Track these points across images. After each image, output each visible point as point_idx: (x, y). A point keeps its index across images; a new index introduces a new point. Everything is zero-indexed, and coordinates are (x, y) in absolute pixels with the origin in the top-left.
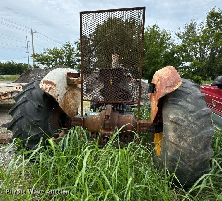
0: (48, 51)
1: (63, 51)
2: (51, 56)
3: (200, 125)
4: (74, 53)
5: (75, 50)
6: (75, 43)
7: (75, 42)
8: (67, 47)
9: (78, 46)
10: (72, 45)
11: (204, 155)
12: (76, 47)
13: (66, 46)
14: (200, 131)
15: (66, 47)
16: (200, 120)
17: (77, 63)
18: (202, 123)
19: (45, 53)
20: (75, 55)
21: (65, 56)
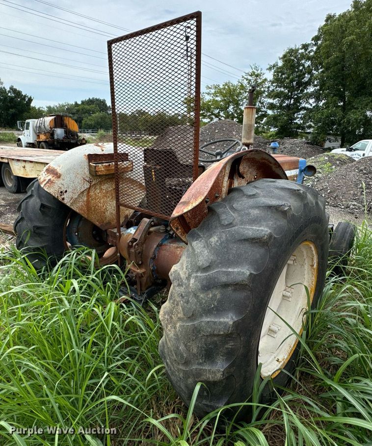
0: (213, 91)
1: (242, 87)
2: (219, 99)
3: (204, 301)
4: (265, 91)
5: (267, 84)
6: (270, 69)
7: (268, 67)
8: (252, 79)
9: (274, 75)
10: (263, 74)
11: (201, 369)
12: (269, 76)
13: (250, 75)
14: (201, 316)
15: (250, 78)
16: (209, 292)
17: (270, 112)
18: (211, 298)
19: (208, 94)
20: (266, 96)
21: (245, 98)
